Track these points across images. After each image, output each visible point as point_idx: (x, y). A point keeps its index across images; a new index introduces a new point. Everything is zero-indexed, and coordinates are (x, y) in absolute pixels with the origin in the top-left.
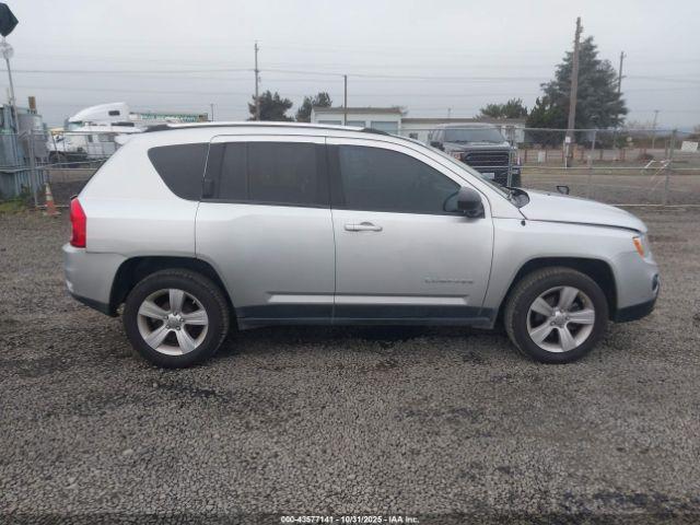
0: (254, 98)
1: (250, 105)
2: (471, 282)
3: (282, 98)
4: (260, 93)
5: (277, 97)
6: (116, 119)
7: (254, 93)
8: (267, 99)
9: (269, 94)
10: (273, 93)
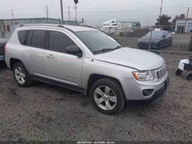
0: (159, 17)
1: (158, 19)
2: (77, 78)
3: (168, 16)
4: (161, 15)
5: (167, 16)
6: (113, 23)
7: (159, 15)
8: (163, 17)
9: (164, 15)
10: (165, 15)
